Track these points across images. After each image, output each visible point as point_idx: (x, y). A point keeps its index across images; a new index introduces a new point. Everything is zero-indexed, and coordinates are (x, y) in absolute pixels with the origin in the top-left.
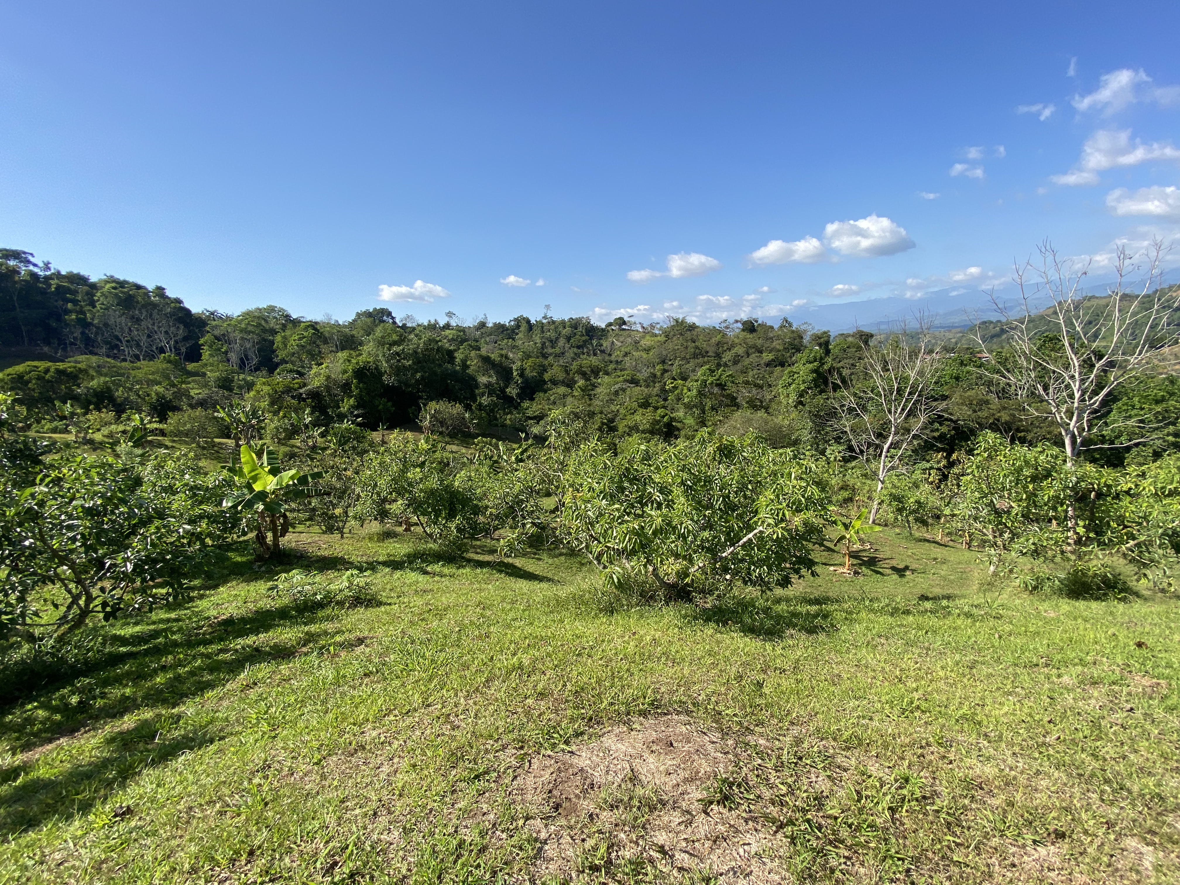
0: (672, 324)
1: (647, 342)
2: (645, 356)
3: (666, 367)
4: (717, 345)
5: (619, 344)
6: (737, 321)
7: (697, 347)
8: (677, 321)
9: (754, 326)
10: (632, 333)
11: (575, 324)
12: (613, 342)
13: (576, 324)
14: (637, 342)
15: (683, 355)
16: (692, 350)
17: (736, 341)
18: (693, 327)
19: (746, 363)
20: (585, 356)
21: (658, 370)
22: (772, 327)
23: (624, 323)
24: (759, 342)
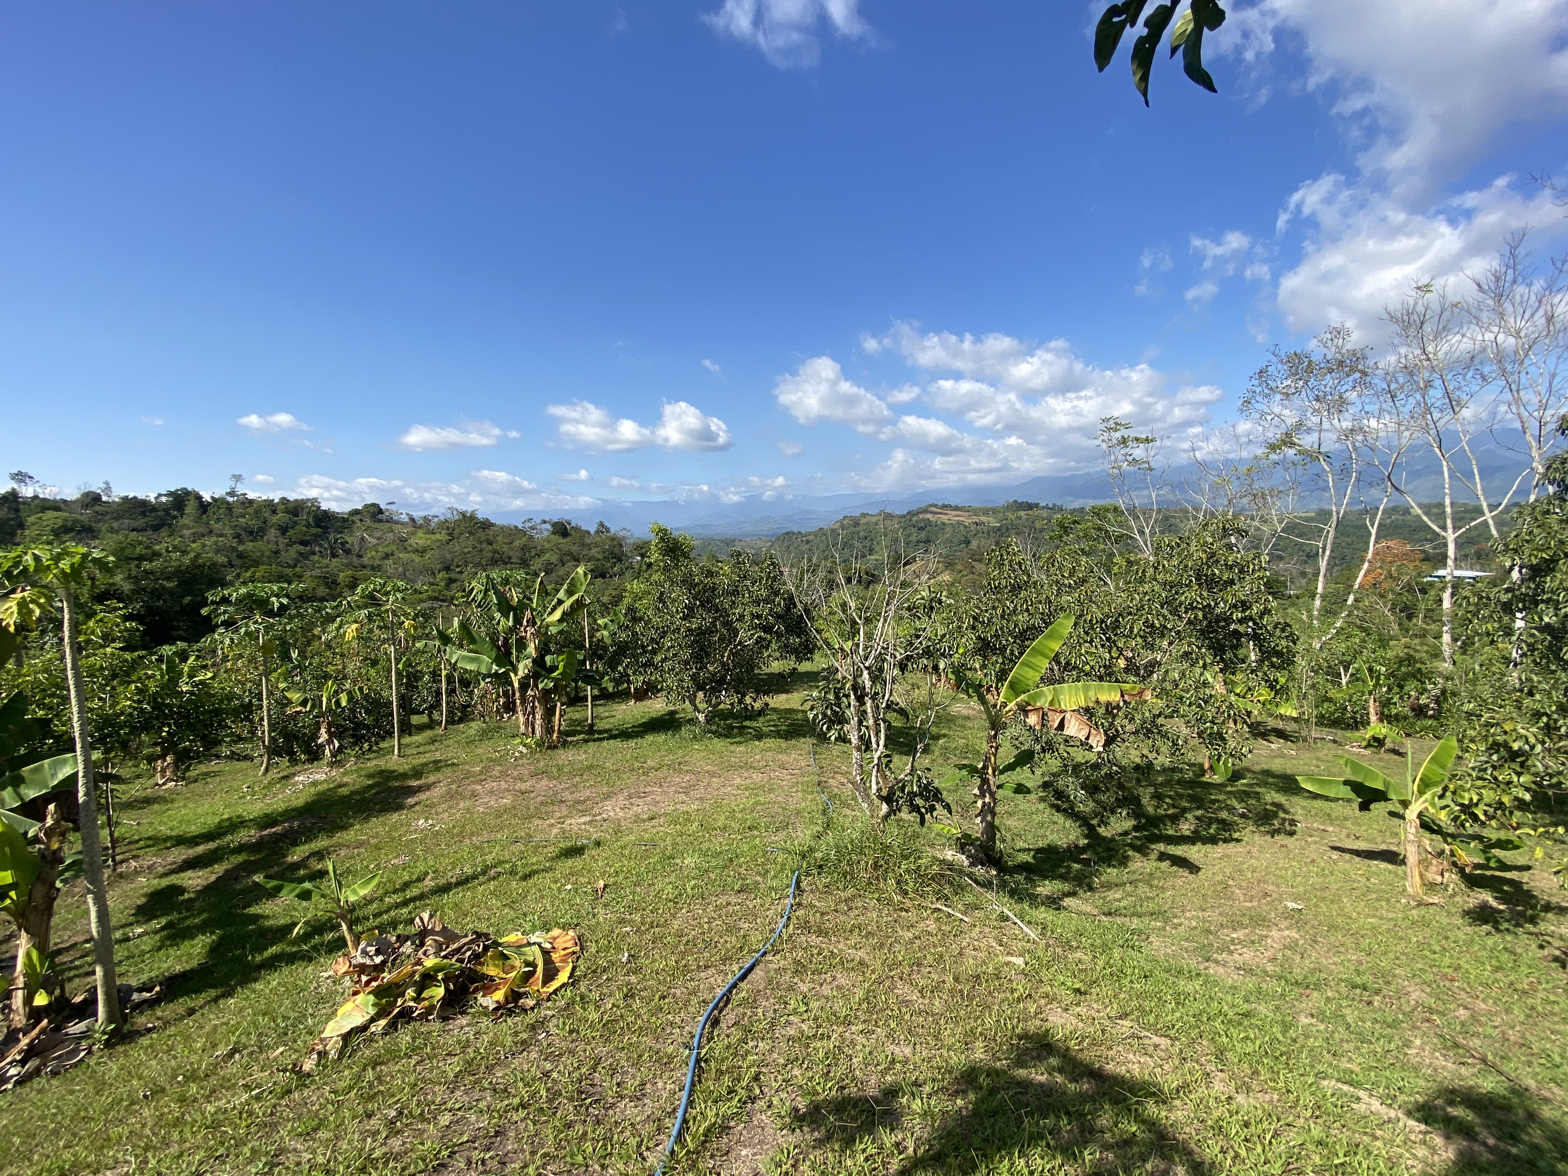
0: (456, 518)
1: (419, 540)
2: (417, 559)
3: (453, 576)
4: (523, 549)
5: (374, 541)
6: (544, 522)
7: (495, 552)
8: (463, 514)
9: (566, 528)
10: (395, 527)
11: (294, 509)
12: (363, 538)
13: (296, 508)
14: (403, 540)
15: (477, 560)
16: (490, 555)
17: (547, 545)
18: (486, 525)
19: (561, 573)
20: (316, 558)
21: (441, 580)
22: (589, 533)
23: (381, 511)
24: (575, 548)
